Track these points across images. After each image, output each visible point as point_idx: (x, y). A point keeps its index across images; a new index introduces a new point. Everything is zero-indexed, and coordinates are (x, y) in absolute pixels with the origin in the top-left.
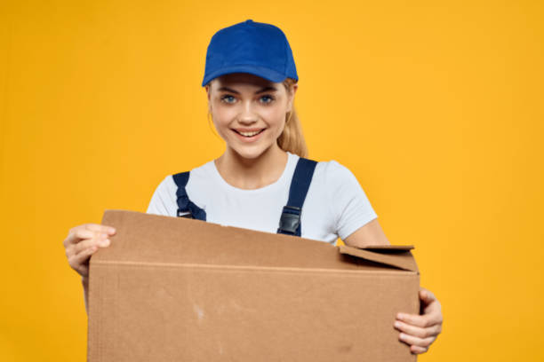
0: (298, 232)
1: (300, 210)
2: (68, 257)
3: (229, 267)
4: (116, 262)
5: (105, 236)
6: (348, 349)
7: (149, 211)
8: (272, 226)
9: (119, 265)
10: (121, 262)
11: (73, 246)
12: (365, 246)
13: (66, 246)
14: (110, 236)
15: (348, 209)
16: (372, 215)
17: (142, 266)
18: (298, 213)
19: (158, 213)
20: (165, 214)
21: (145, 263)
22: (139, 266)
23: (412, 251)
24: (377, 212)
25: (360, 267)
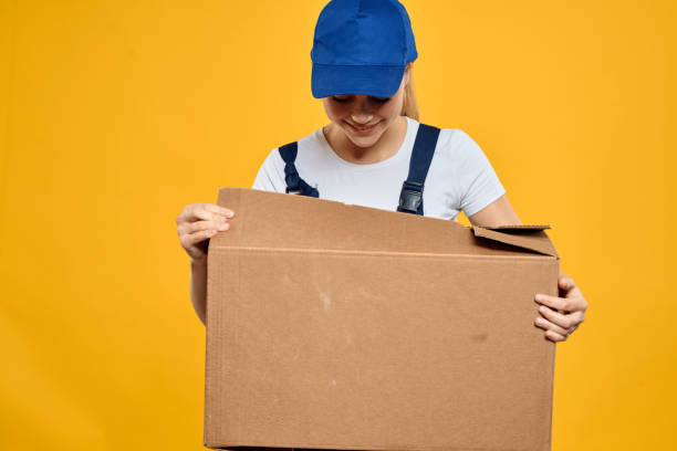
0: (420, 210)
1: (422, 186)
2: (179, 234)
3: (356, 252)
4: (238, 248)
5: (224, 219)
6: (483, 338)
7: (254, 187)
8: (391, 204)
9: (240, 250)
10: (242, 248)
11: (187, 224)
12: (497, 226)
13: (178, 223)
14: (228, 219)
15: (476, 184)
16: (502, 191)
17: (266, 252)
18: (420, 189)
19: (263, 189)
20: (271, 190)
21: (268, 249)
22: (261, 251)
23: (546, 231)
24: (505, 186)
25: (497, 252)
